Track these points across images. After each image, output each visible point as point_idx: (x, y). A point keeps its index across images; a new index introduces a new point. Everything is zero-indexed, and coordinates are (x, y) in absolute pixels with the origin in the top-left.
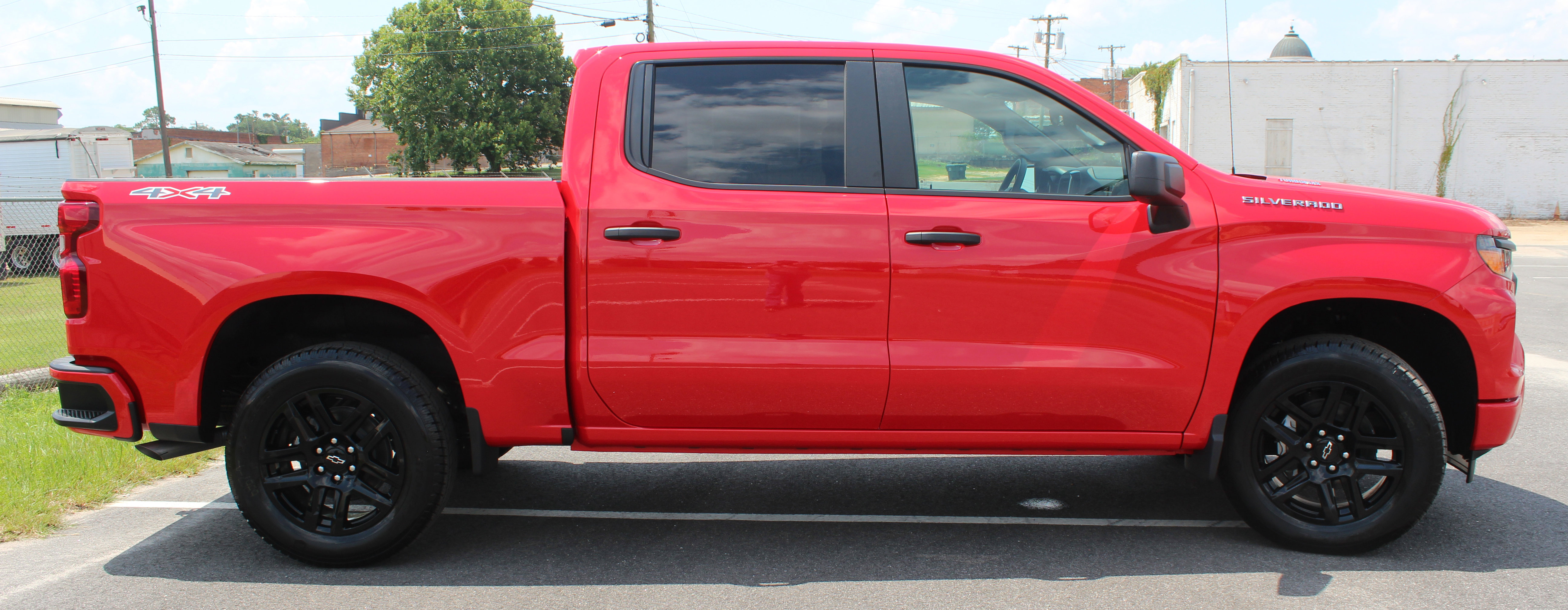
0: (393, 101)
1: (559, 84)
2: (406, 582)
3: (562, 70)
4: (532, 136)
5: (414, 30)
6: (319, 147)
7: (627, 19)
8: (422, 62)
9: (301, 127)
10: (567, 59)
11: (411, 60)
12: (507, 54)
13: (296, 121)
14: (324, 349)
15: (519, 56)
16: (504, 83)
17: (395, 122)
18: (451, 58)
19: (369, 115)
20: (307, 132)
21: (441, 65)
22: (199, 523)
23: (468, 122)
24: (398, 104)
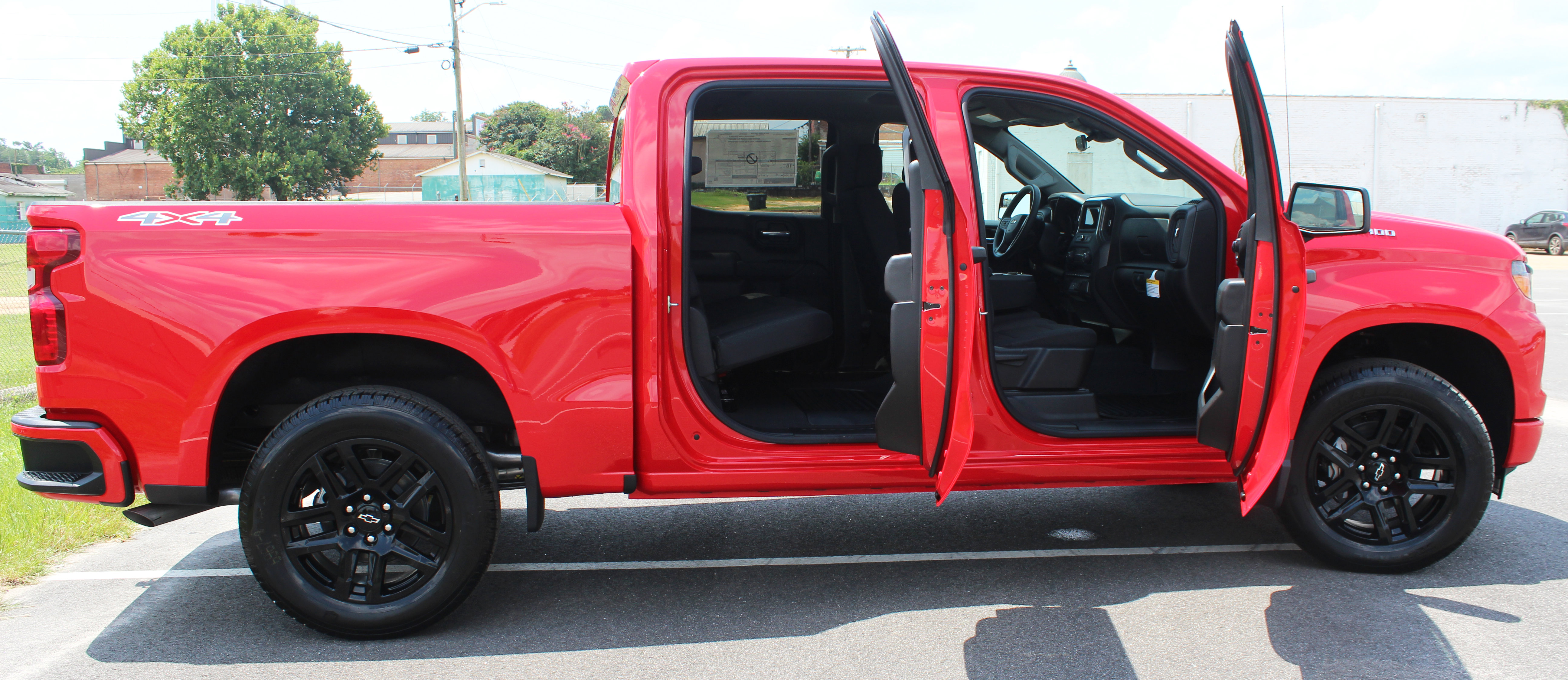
0: (169, 130)
1: (348, 114)
2: (463, 653)
3: (351, 99)
4: (321, 167)
5: (190, 55)
6: (83, 178)
7: (431, 46)
8: (200, 89)
9: (58, 157)
10: (356, 87)
11: (188, 88)
12: (293, 81)
13: (51, 150)
14: (357, 395)
15: (305, 83)
16: (289, 111)
17: (171, 152)
18: (232, 86)
19: (138, 145)
20: (65, 162)
21: (222, 93)
22: (171, 595)
23: (250, 152)
24: (175, 134)
